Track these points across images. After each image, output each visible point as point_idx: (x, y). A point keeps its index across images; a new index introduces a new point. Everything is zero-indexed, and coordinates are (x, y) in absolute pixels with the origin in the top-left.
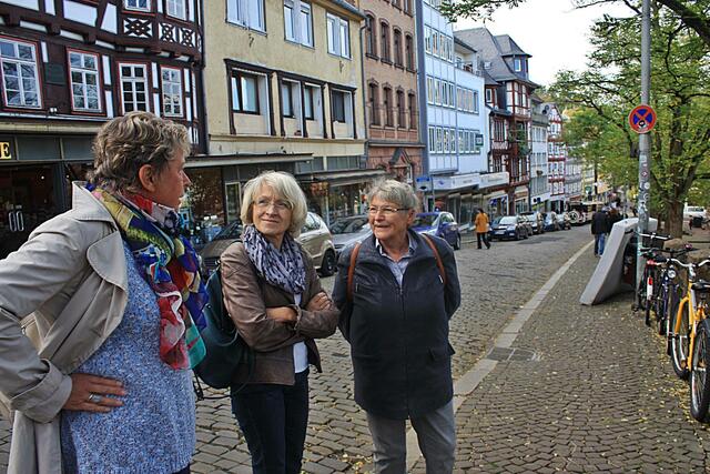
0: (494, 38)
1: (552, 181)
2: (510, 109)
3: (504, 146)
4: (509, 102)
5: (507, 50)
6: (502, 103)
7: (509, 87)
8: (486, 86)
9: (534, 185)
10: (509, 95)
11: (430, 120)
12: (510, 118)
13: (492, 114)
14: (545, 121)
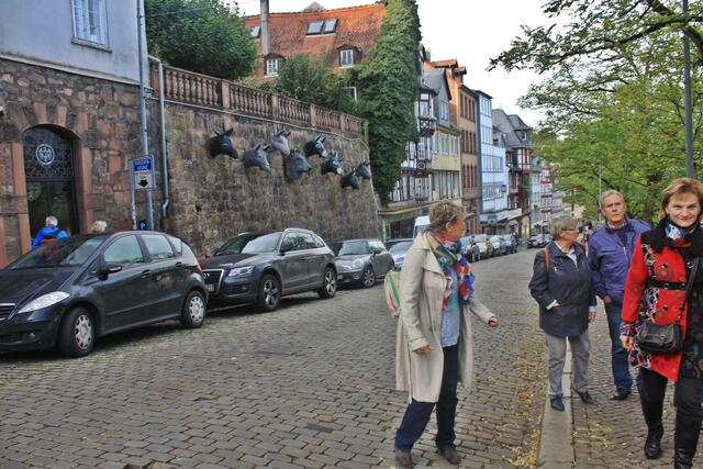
0: (508, 117)
1: (543, 212)
2: (520, 166)
3: (516, 191)
4: (520, 161)
5: (517, 125)
6: (515, 162)
7: (519, 152)
8: (507, 152)
9: (533, 216)
10: (519, 157)
11: (484, 181)
12: (521, 172)
13: (510, 171)
14: (539, 169)
